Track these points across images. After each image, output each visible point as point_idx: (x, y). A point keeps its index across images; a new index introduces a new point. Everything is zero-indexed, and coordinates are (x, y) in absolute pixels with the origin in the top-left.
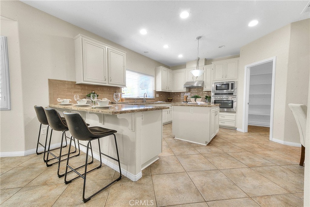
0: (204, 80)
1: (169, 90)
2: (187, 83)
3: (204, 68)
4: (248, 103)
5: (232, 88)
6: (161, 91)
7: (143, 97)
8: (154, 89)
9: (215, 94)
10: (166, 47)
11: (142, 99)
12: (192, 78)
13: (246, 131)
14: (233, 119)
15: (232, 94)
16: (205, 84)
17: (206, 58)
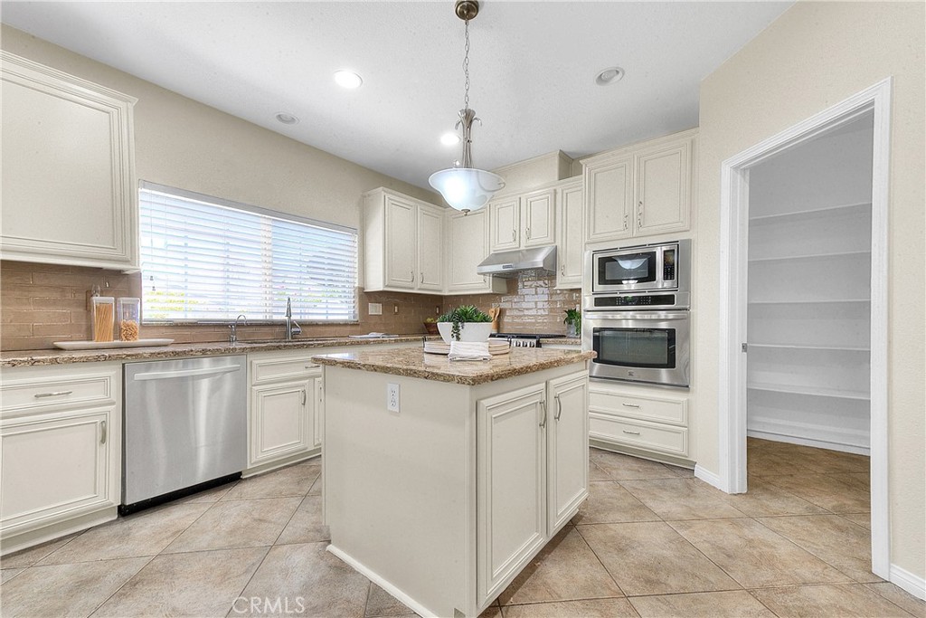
0: (558, 243)
1: (423, 286)
2: (496, 258)
3: (555, 190)
4: (745, 347)
5: (669, 272)
6: (381, 289)
7: (284, 318)
8: (357, 281)
9: (599, 302)
10: (347, 79)
11: (282, 324)
12: (514, 235)
13: (740, 485)
14: (678, 420)
15: (669, 300)
16: (562, 260)
17: (564, 150)
